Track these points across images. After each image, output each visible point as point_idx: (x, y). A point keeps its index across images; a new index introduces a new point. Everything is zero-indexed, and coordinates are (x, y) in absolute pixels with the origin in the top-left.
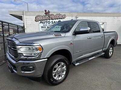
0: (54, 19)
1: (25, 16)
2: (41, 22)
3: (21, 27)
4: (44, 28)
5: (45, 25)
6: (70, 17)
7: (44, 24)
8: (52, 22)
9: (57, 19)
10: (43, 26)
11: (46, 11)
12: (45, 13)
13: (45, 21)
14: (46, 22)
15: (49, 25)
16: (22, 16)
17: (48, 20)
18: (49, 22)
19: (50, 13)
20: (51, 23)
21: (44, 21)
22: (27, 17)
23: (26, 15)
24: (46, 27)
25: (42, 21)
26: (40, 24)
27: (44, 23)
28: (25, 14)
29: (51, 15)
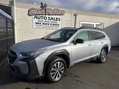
0: (51, 15)
1: (15, 7)
4: (39, 25)
6: (70, 14)
7: (39, 20)
8: (49, 18)
9: (55, 15)
10: (38, 22)
11: (42, 4)
12: (41, 6)
14: (42, 17)
15: (45, 21)
18: (45, 18)
19: (48, 7)
21: (39, 16)
22: (18, 9)
25: (37, 16)
26: (34, 19)
27: (39, 18)
29: (49, 10)
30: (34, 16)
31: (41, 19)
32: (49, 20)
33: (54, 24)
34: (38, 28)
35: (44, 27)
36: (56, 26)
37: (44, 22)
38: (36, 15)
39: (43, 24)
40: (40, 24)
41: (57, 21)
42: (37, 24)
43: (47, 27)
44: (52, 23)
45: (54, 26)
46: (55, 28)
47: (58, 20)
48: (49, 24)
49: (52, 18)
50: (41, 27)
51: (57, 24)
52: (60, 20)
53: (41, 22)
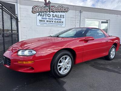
2: (39, 15)
4: (43, 22)
5: (44, 18)
6: (74, 11)
10: (42, 20)
13: (45, 13)
14: (46, 14)
15: (49, 19)
16: (15, 5)
17: (48, 13)
18: (49, 15)
19: (51, 4)
20: (52, 16)
21: (43, 13)
22: (22, 6)
23: (20, 4)
24: (46, 21)
25: (41, 13)
26: (37, 17)
27: (43, 15)
28: (20, 2)
31: (45, 17)
32: (53, 18)
33: (58, 22)
34: (42, 25)
35: (48, 24)
36: (60, 23)
41: (60, 18)
42: (41, 22)
43: (51, 25)
44: (56, 20)
45: (58, 23)
46: (59, 25)
47: (62, 17)
48: (52, 22)
49: (56, 15)
50: (45, 24)
51: (61, 21)
52: (64, 18)
53: (45, 19)
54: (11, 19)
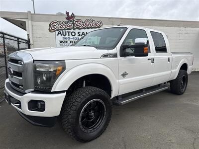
0: (82, 29)
1: (30, 21)
2: (59, 34)
3: (25, 41)
4: (65, 44)
5: (66, 39)
6: (110, 25)
7: (65, 37)
8: (78, 33)
9: (88, 28)
10: (63, 40)
11: (68, 13)
12: (67, 17)
13: (67, 31)
14: (69, 32)
15: (74, 38)
16: (25, 22)
17: (72, 30)
18: (73, 34)
19: (76, 18)
21: (64, 31)
22: (35, 23)
23: (32, 21)
24: (69, 42)
25: (61, 32)
26: (57, 36)
27: (64, 34)
28: (31, 18)
29: (78, 21)
30: (57, 32)
31: (67, 36)
32: (79, 37)
37: (71, 40)
38: (60, 30)
39: (70, 42)
40: (66, 42)
42: (61, 44)
49: (83, 33)
53: (68, 40)
54: (19, 44)
